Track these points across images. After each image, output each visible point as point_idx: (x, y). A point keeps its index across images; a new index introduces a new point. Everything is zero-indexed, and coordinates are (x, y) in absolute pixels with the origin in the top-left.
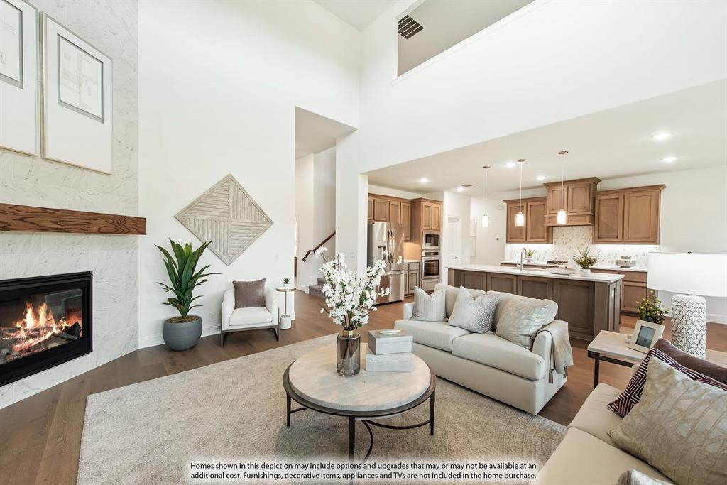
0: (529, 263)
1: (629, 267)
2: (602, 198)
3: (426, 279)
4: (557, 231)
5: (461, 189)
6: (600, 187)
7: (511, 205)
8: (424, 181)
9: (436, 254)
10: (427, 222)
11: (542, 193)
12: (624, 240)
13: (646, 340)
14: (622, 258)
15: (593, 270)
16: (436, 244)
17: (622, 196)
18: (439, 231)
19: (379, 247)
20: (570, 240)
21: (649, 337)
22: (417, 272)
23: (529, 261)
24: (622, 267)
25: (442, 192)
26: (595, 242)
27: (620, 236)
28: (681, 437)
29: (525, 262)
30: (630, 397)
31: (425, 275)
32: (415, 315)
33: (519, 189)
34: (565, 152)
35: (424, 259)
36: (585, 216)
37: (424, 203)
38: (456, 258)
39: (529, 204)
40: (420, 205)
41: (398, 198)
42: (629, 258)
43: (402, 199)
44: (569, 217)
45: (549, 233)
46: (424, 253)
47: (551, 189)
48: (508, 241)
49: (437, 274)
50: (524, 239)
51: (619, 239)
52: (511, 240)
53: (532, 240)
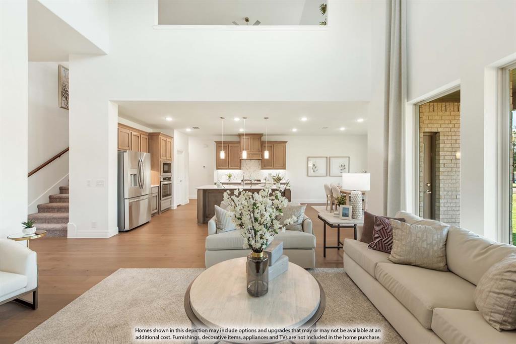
0: (230, 182)
3: (164, 200)
4: (243, 163)
5: (188, 130)
6: (263, 139)
7: (218, 145)
8: (169, 119)
9: (170, 178)
10: (164, 153)
11: (236, 139)
12: (274, 168)
13: (346, 214)
15: (281, 184)
16: (169, 171)
18: (171, 160)
19: (131, 175)
20: (250, 168)
21: (347, 212)
22: (157, 194)
25: (173, 130)
26: (262, 168)
27: (272, 165)
28: (425, 248)
29: (227, 181)
30: (382, 240)
31: (163, 197)
32: (219, 228)
33: (221, 135)
34: (267, 118)
35: (162, 183)
36: (259, 154)
37: (161, 137)
39: (230, 145)
40: (158, 138)
41: (139, 130)
43: (142, 131)
44: (248, 154)
45: (239, 163)
46: (162, 180)
47: (242, 137)
48: (217, 169)
49: (170, 195)
50: (227, 167)
51: (272, 167)
52: (218, 167)
53: (232, 167)
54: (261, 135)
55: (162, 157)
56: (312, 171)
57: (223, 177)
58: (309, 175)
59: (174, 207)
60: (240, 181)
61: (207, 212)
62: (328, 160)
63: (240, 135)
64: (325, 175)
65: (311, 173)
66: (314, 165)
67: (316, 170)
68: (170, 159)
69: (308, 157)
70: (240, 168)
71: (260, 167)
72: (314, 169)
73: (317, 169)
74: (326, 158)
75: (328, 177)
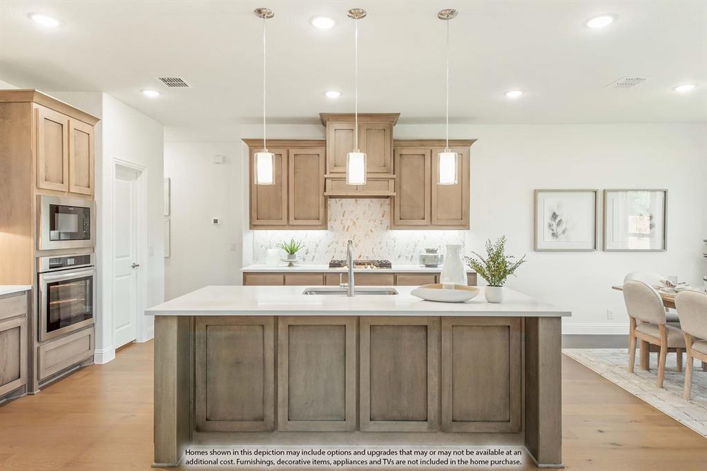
1: (435, 266)
2: (404, 152)
3: (53, 339)
4: (334, 208)
5: (152, 93)
6: (400, 131)
9: (84, 260)
10: (55, 170)
11: (312, 133)
12: (432, 224)
14: (428, 251)
16: (85, 231)
17: (429, 151)
18: (92, 196)
20: (354, 224)
22: (22, 320)
23: (291, 265)
24: (427, 266)
25: (97, 93)
26: (394, 225)
27: (427, 217)
29: (284, 267)
31: (49, 329)
35: (45, 279)
36: (388, 179)
37: (41, 111)
38: (135, 266)
39: (293, 152)
40: (24, 112)
42: (435, 252)
45: (322, 210)
46: (44, 263)
47: (332, 126)
48: (253, 226)
49: (88, 316)
50: (284, 222)
51: (426, 221)
52: (257, 222)
53: (298, 222)
54: (390, 120)
55: (43, 185)
56: (548, 233)
57: (269, 251)
58: (539, 247)
59: (106, 354)
60: (325, 267)
61: (201, 409)
62: (600, 199)
63: (324, 120)
64: (591, 246)
65: (545, 240)
66: (554, 216)
67: (560, 230)
68: (86, 191)
69: (536, 192)
70: (324, 226)
71: (387, 222)
72: (555, 227)
73: (563, 227)
74: (591, 195)
75: (599, 253)
